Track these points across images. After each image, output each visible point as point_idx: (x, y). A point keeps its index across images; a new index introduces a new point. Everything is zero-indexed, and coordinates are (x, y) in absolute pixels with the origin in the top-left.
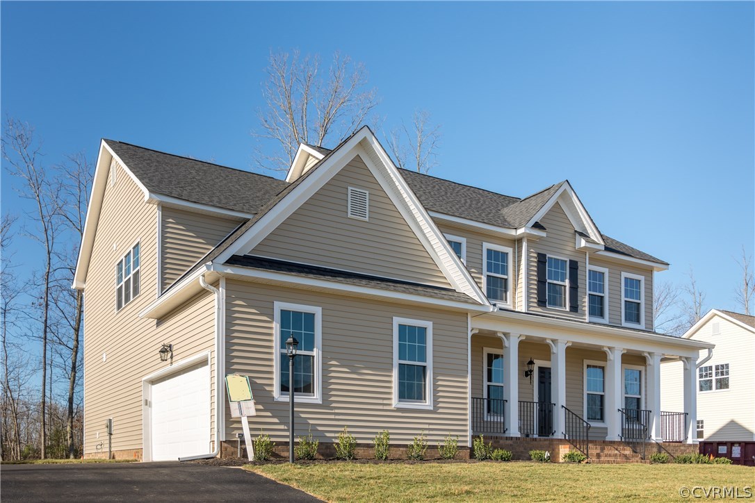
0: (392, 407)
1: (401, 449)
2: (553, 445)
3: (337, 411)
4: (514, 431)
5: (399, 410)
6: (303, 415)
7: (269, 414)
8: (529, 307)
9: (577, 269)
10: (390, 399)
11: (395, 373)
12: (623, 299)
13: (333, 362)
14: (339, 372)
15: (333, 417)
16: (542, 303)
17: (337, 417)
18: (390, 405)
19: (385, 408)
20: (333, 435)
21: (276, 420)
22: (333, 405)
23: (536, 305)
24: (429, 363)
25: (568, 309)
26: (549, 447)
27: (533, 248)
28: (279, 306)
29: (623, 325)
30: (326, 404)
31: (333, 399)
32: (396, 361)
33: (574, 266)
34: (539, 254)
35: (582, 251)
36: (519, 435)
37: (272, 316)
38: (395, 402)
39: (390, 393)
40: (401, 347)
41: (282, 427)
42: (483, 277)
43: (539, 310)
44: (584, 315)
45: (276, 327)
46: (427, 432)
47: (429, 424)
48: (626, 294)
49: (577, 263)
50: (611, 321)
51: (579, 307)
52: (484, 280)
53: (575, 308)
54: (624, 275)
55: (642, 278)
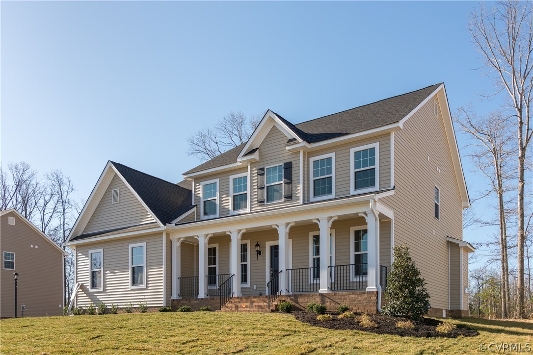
3: (109, 293)
5: (132, 290)
6: (98, 297)
7: (88, 298)
8: (251, 208)
9: (291, 167)
11: (130, 272)
12: (352, 171)
13: (108, 272)
14: (109, 275)
15: (107, 296)
16: (261, 203)
17: (109, 296)
18: (128, 288)
20: (108, 305)
21: (90, 300)
22: (108, 291)
24: (144, 264)
25: (283, 200)
27: (254, 167)
28: (90, 252)
29: (352, 194)
30: (105, 291)
31: (108, 288)
32: (131, 266)
33: (288, 167)
34: (258, 170)
35: (296, 153)
37: (88, 257)
38: (130, 286)
39: (128, 283)
40: (133, 259)
41: (92, 303)
43: (260, 208)
44: (299, 199)
45: (89, 261)
47: (145, 296)
48: (357, 165)
49: (290, 163)
50: (338, 194)
51: (293, 195)
52: (231, 199)
53: (289, 197)
54: (353, 151)
55: (376, 145)
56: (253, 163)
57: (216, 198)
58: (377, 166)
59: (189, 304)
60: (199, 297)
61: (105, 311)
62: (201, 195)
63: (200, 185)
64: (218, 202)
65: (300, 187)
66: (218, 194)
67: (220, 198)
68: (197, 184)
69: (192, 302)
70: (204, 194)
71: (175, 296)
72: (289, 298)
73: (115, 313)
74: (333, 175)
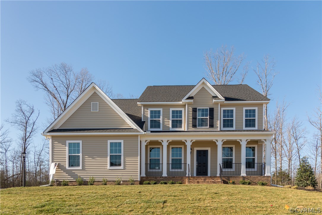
0: (107, 169)
1: (111, 182)
2: (183, 179)
3: (87, 171)
4: (165, 174)
5: (110, 170)
6: (76, 173)
7: (65, 173)
8: (188, 128)
9: (213, 111)
10: (107, 166)
11: (109, 158)
12: (244, 118)
13: (86, 157)
14: (88, 159)
15: (86, 173)
16: (194, 126)
17: (87, 173)
18: (107, 168)
19: (105, 169)
20: (86, 178)
21: (67, 175)
23: (192, 127)
24: (122, 154)
25: (208, 127)
26: (181, 180)
27: (190, 106)
28: (68, 142)
29: (244, 129)
30: (83, 169)
31: (86, 167)
32: (109, 154)
33: (212, 110)
34: (193, 108)
35: (216, 104)
36: (166, 176)
37: (66, 145)
38: (108, 167)
39: (107, 165)
40: (111, 150)
41: (69, 177)
42: (170, 121)
43: (194, 129)
44: (218, 128)
45: (67, 148)
46: (121, 176)
47: (122, 174)
48: (246, 116)
49: (213, 109)
50: (237, 128)
51: (214, 125)
52: (171, 122)
53: (212, 126)
54: (245, 109)
55: (256, 109)
56: (189, 104)
57: (160, 119)
58: (256, 118)
59: (156, 180)
60: (163, 176)
61: (83, 183)
62: (149, 116)
63: (148, 110)
64: (161, 122)
65: (219, 122)
66: (161, 117)
67: (163, 120)
68: (145, 109)
69: (158, 178)
70: (151, 116)
71: (144, 175)
72: (224, 178)
73: (106, 184)
74: (234, 118)
